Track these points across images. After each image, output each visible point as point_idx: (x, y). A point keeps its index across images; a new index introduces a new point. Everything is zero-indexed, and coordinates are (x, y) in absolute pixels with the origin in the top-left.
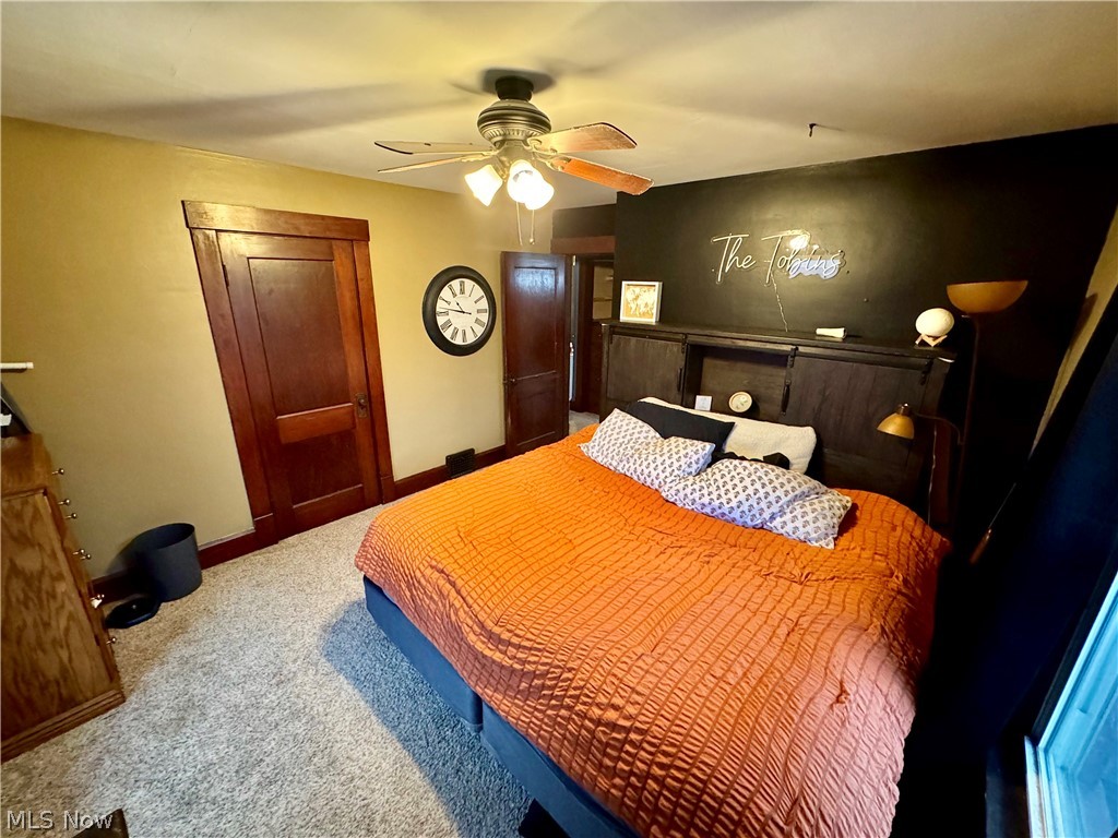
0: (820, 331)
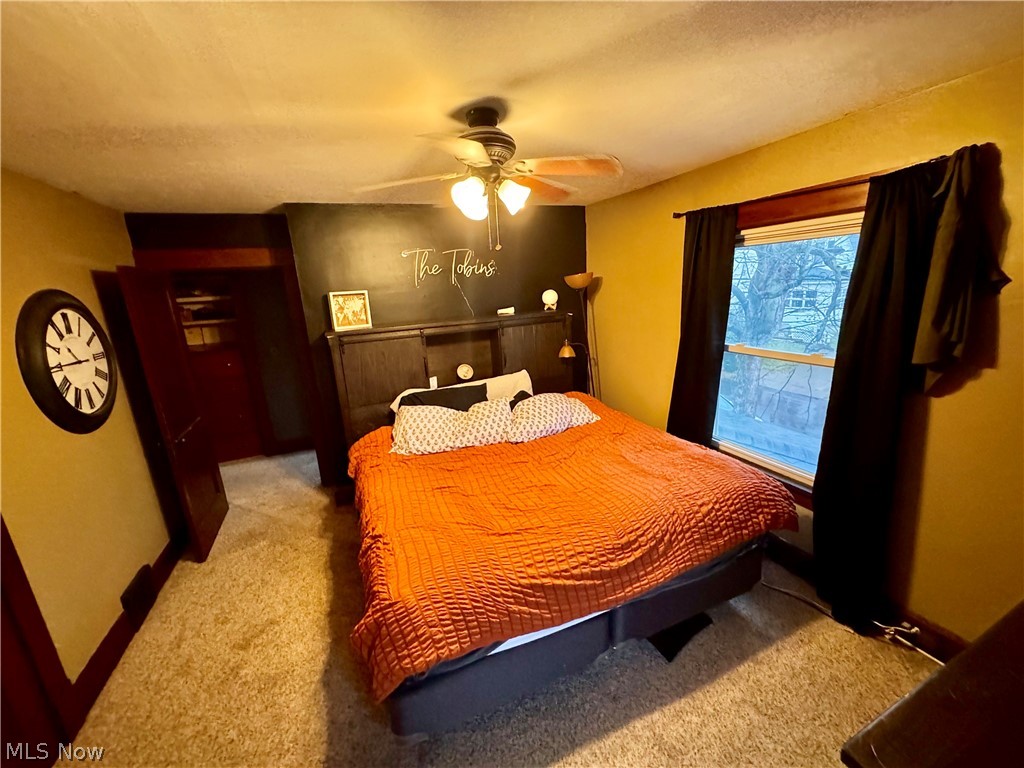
0: (500, 311)
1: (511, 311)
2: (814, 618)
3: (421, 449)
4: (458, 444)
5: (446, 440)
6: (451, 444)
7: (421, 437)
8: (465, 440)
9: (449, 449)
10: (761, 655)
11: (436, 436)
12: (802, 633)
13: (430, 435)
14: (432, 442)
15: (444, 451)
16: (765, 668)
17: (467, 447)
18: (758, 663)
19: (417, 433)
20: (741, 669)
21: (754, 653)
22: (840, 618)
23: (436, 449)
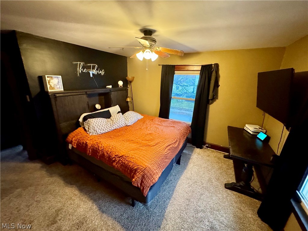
1: (111, 87)
2: (194, 149)
3: (102, 132)
4: (113, 129)
5: (109, 128)
6: (111, 129)
7: (100, 128)
8: (115, 127)
9: (110, 131)
10: (191, 158)
11: (105, 127)
12: (194, 152)
13: (103, 127)
14: (104, 129)
15: (109, 132)
16: (193, 159)
17: (115, 129)
18: (192, 159)
19: (99, 127)
20: (190, 161)
21: (190, 158)
22: (197, 147)
23: (106, 131)
